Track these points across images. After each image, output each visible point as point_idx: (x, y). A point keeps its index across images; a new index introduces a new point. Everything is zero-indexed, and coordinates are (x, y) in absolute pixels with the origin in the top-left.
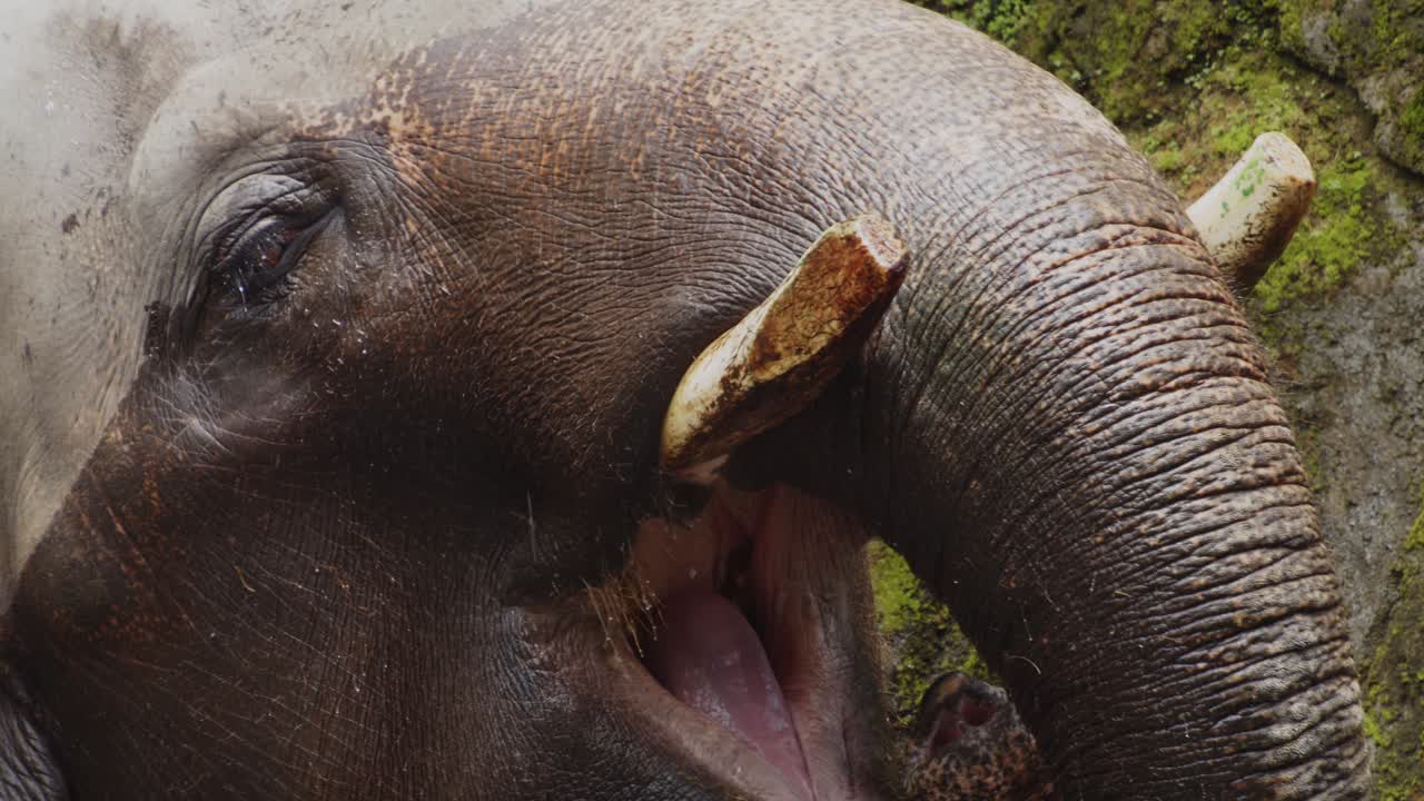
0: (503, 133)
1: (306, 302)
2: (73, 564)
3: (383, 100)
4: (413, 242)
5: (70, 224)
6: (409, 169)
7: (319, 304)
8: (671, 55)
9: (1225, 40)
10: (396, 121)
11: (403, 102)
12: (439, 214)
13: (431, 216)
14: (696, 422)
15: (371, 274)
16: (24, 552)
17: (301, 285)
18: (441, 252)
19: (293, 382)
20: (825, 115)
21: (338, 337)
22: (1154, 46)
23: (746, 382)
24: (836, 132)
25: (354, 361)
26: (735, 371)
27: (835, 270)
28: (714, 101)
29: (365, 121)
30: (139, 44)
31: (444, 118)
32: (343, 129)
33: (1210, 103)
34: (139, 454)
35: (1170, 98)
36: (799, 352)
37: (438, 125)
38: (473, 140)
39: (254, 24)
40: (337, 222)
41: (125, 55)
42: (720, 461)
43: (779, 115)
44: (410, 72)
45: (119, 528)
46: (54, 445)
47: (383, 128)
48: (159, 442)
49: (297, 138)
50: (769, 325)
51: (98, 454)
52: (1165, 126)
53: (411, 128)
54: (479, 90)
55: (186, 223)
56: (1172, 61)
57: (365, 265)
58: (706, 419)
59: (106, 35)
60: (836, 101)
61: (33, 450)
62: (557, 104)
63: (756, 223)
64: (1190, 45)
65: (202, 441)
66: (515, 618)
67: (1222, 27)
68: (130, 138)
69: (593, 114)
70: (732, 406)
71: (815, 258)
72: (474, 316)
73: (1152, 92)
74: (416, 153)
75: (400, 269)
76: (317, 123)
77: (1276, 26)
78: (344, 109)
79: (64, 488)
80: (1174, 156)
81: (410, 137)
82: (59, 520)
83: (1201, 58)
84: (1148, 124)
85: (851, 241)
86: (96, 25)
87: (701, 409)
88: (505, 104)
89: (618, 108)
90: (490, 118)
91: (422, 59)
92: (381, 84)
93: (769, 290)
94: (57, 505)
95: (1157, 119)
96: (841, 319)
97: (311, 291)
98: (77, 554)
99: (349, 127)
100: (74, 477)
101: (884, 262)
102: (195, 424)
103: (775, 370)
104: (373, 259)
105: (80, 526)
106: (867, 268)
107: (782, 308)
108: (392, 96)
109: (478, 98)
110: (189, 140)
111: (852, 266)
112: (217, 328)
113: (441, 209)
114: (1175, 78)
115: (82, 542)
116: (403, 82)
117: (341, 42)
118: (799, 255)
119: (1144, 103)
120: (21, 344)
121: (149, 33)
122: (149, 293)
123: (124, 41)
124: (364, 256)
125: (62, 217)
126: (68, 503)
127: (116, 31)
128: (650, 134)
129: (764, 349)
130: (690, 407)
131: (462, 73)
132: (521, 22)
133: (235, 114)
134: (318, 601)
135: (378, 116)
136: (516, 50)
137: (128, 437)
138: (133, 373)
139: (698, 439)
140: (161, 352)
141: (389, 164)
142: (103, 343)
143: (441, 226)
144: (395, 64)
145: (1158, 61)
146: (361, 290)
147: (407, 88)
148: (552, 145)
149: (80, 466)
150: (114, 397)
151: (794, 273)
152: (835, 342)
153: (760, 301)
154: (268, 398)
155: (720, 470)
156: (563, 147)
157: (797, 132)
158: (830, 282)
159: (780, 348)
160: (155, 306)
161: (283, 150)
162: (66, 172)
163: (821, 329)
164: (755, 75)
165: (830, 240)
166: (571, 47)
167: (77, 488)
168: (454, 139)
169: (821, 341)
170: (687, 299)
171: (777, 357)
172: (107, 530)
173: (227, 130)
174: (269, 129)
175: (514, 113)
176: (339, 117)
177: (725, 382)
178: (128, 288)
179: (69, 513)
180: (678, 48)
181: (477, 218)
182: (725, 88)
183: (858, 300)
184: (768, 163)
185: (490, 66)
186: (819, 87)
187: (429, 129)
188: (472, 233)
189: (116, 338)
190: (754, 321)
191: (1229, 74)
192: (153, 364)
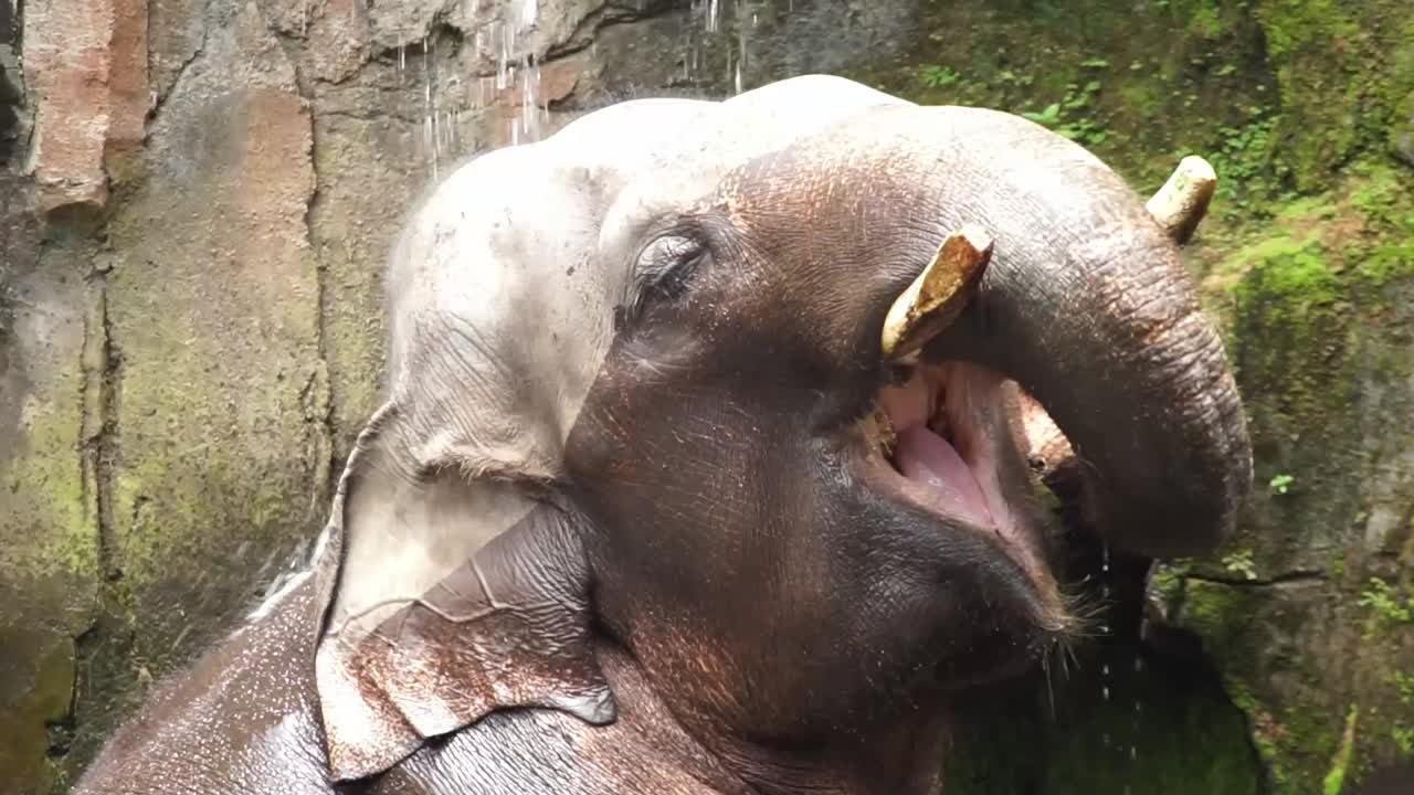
0: (788, 202)
1: (695, 297)
2: (590, 439)
3: (724, 193)
4: (747, 261)
5: (571, 271)
6: (741, 226)
7: (702, 297)
8: (868, 152)
9: (1361, 148)
10: (733, 204)
11: (734, 193)
12: (760, 247)
13: (756, 248)
14: (897, 336)
15: (727, 279)
16: (565, 435)
17: (694, 288)
18: (762, 266)
19: (694, 336)
20: (950, 172)
21: (713, 313)
22: (1326, 153)
23: (918, 314)
24: (957, 180)
25: (723, 325)
26: (912, 309)
27: (955, 254)
28: (890, 171)
29: (716, 204)
30: (600, 178)
31: (757, 199)
32: (705, 209)
33: (1352, 181)
34: (617, 380)
35: (1332, 179)
36: (942, 295)
37: (754, 202)
38: (774, 207)
39: (659, 161)
40: (708, 256)
41: (593, 184)
42: (917, 352)
43: (926, 174)
44: (737, 178)
45: (611, 418)
46: (574, 381)
47: (726, 207)
48: (626, 374)
49: (681, 216)
50: (926, 284)
51: (596, 383)
52: (1329, 194)
53: (740, 206)
54: (774, 183)
55: (629, 265)
56: (1333, 161)
57: (724, 276)
58: (902, 334)
59: (583, 174)
60: (954, 166)
61: (563, 387)
62: (813, 184)
63: (913, 231)
64: (1342, 152)
65: (649, 371)
66: (819, 443)
67: (1359, 143)
68: (598, 225)
69: (831, 186)
70: (913, 328)
71: (944, 249)
72: (781, 295)
73: (1323, 177)
74: (745, 218)
75: (742, 276)
76: (691, 208)
77: (1386, 141)
78: (703, 199)
79: (581, 401)
80: (1330, 208)
81: (740, 210)
82: (579, 418)
83: (1349, 158)
84: (1322, 192)
85: (962, 238)
86: (577, 170)
87: (898, 329)
88: (788, 188)
89: (843, 182)
90: (780, 196)
91: (742, 172)
92: (723, 186)
93: (924, 266)
94: (577, 411)
95: (1326, 189)
96: (962, 278)
97: (697, 291)
98: (590, 433)
99: (708, 209)
100: (585, 396)
101: (980, 246)
102: (644, 363)
103: (932, 306)
104: (727, 272)
105: (590, 418)
106: (972, 252)
107: (931, 275)
108: (728, 192)
109: (773, 187)
110: (625, 224)
111: (964, 250)
112: (651, 314)
113: (760, 244)
114: (1335, 169)
115: (592, 428)
116: (734, 183)
117: (700, 167)
118: (937, 245)
119: (1319, 182)
120: (551, 334)
121: (603, 172)
122: (615, 301)
123: (592, 177)
124: (723, 272)
125: (567, 268)
126: (583, 409)
127: (587, 172)
128: (860, 192)
129: (925, 297)
130: (893, 329)
131: (764, 176)
132: (793, 147)
133: (649, 209)
134: (718, 444)
135: (722, 201)
136: (791, 161)
137: (610, 373)
138: (610, 341)
139: (899, 344)
140: (623, 329)
141: (730, 224)
142: (592, 329)
143: (761, 252)
144: (729, 175)
145: (1327, 160)
146: (723, 288)
147: (736, 186)
148: (812, 204)
149: (588, 389)
150: (601, 355)
151: (935, 258)
152: (960, 290)
153: (921, 272)
154: (680, 347)
155: (918, 357)
156: (818, 205)
157: (934, 183)
158: (954, 259)
159: (933, 295)
160: (618, 307)
161: (674, 223)
162: (567, 245)
163: (953, 283)
164: (912, 157)
165: (952, 239)
166: (819, 156)
167: (587, 401)
168: (763, 209)
169: (953, 290)
170: (886, 275)
171: (931, 300)
172: (605, 419)
173: (645, 216)
174: (667, 214)
175: (793, 191)
176: (702, 204)
177: (908, 315)
178: (603, 300)
179: (585, 414)
180: (871, 148)
181: (778, 246)
182: (897, 165)
183: (969, 268)
184: (920, 197)
185: (779, 171)
186: (945, 159)
187: (750, 205)
188: (776, 254)
189: (600, 325)
190: (918, 284)
191: (1362, 166)
192: (619, 336)
